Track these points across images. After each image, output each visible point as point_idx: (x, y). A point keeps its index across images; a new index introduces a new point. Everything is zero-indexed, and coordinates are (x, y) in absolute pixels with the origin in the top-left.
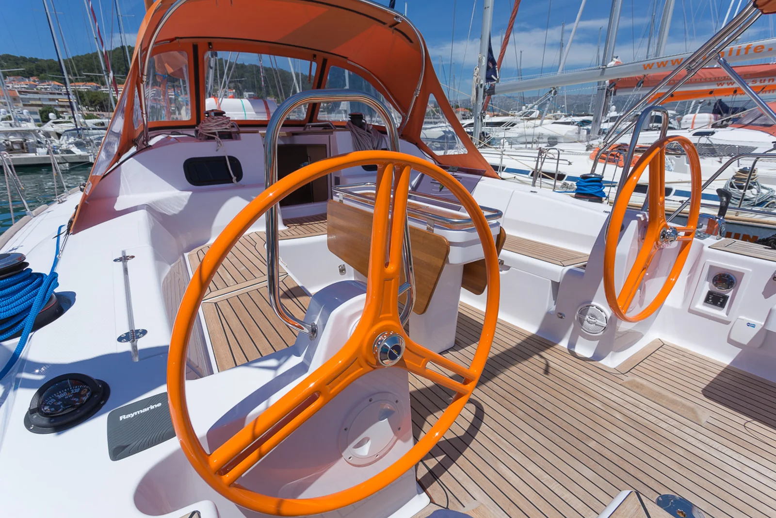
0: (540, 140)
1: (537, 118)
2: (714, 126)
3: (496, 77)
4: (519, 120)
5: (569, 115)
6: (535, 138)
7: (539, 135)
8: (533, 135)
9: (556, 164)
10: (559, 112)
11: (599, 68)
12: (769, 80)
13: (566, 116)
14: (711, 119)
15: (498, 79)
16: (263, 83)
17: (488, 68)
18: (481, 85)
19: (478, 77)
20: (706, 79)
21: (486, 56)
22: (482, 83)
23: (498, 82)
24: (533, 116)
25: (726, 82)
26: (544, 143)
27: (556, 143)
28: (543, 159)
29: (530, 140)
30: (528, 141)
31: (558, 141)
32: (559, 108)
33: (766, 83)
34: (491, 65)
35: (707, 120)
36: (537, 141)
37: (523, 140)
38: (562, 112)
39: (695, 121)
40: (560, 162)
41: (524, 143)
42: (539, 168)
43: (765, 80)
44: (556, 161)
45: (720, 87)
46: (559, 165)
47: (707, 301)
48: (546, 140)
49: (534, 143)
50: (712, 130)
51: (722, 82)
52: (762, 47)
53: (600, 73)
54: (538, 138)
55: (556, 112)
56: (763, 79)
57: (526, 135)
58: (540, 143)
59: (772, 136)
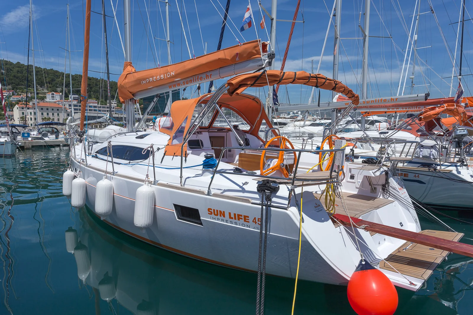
0: (304, 135)
1: (302, 120)
2: (388, 129)
3: (278, 103)
4: (289, 121)
5: (322, 119)
6: (301, 134)
7: (303, 133)
8: (300, 132)
9: (311, 147)
10: (315, 117)
11: (327, 103)
12: (409, 108)
13: (320, 119)
14: (387, 125)
15: (279, 104)
16: (109, 94)
17: (274, 99)
18: (270, 106)
19: (269, 102)
20: (381, 106)
21: (272, 92)
22: (271, 105)
23: (279, 106)
24: (299, 118)
25: (391, 108)
26: (306, 137)
27: (313, 137)
28: (305, 144)
29: (298, 135)
30: (297, 135)
31: (314, 136)
32: (315, 114)
33: (408, 109)
34: (275, 97)
35: (386, 126)
36: (302, 136)
37: (294, 135)
38: (317, 116)
39: (380, 126)
40: (313, 145)
41: (295, 137)
42: (304, 148)
43: (407, 108)
44: (311, 145)
45: (389, 110)
46: (313, 147)
47: (350, 178)
48: (307, 135)
49: (301, 137)
50: (387, 131)
51: (389, 108)
52: (386, 100)
53: (327, 105)
54: (303, 134)
55: (314, 117)
56: (406, 107)
57: (295, 133)
58: (304, 137)
59: (412, 134)
